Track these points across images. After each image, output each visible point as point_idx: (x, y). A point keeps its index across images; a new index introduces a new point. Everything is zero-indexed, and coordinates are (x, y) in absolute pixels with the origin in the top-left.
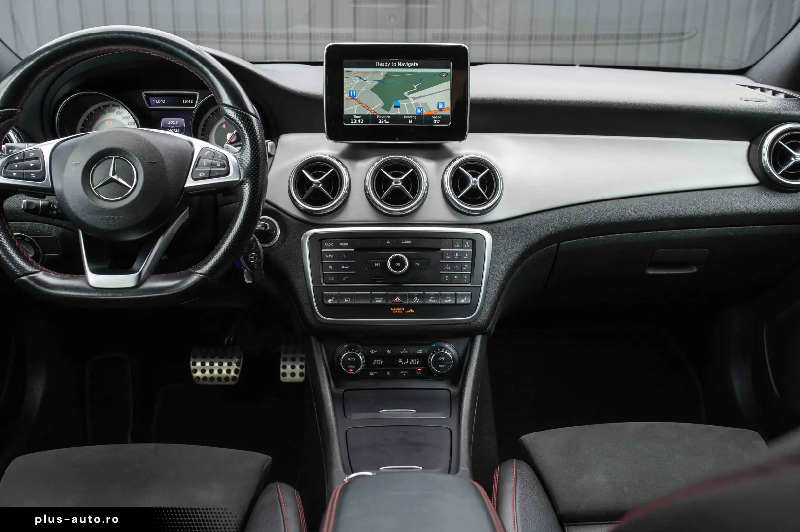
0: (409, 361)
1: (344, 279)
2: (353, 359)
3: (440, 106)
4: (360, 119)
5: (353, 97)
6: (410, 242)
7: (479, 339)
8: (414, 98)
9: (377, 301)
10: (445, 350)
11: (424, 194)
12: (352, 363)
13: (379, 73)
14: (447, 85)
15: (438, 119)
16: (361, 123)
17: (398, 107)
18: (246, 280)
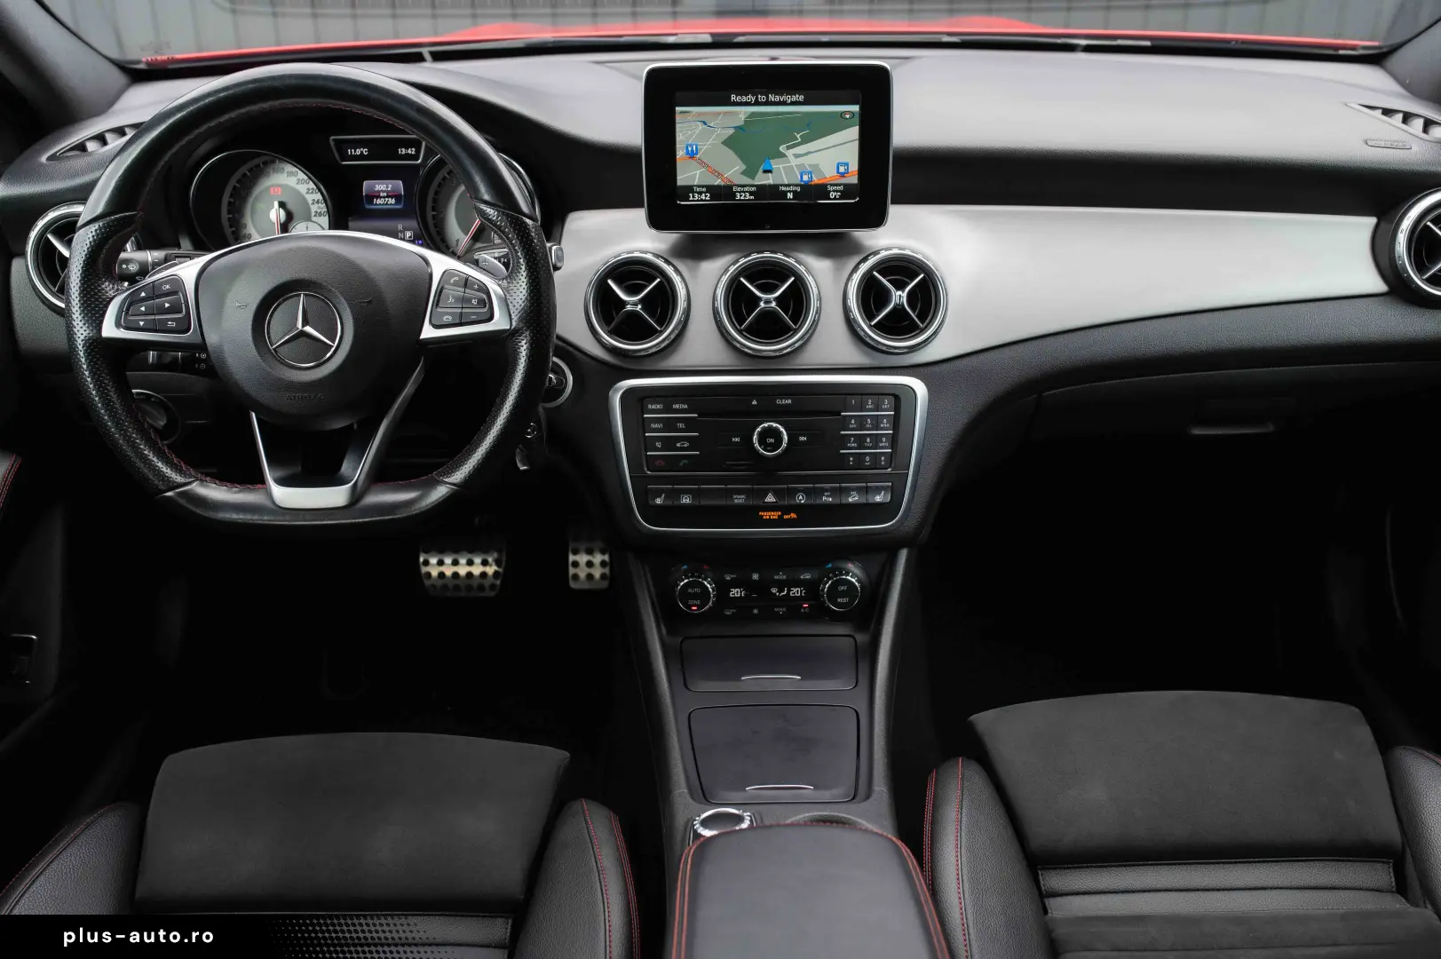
0: (789, 591)
1: (681, 464)
2: (697, 590)
3: (842, 169)
4: (705, 193)
5: (692, 155)
6: (790, 401)
7: (903, 554)
8: (797, 156)
9: (736, 501)
10: (847, 574)
11: (814, 320)
12: (694, 596)
13: (737, 113)
14: (854, 132)
15: (837, 191)
16: (705, 200)
17: (770, 171)
18: (519, 465)
